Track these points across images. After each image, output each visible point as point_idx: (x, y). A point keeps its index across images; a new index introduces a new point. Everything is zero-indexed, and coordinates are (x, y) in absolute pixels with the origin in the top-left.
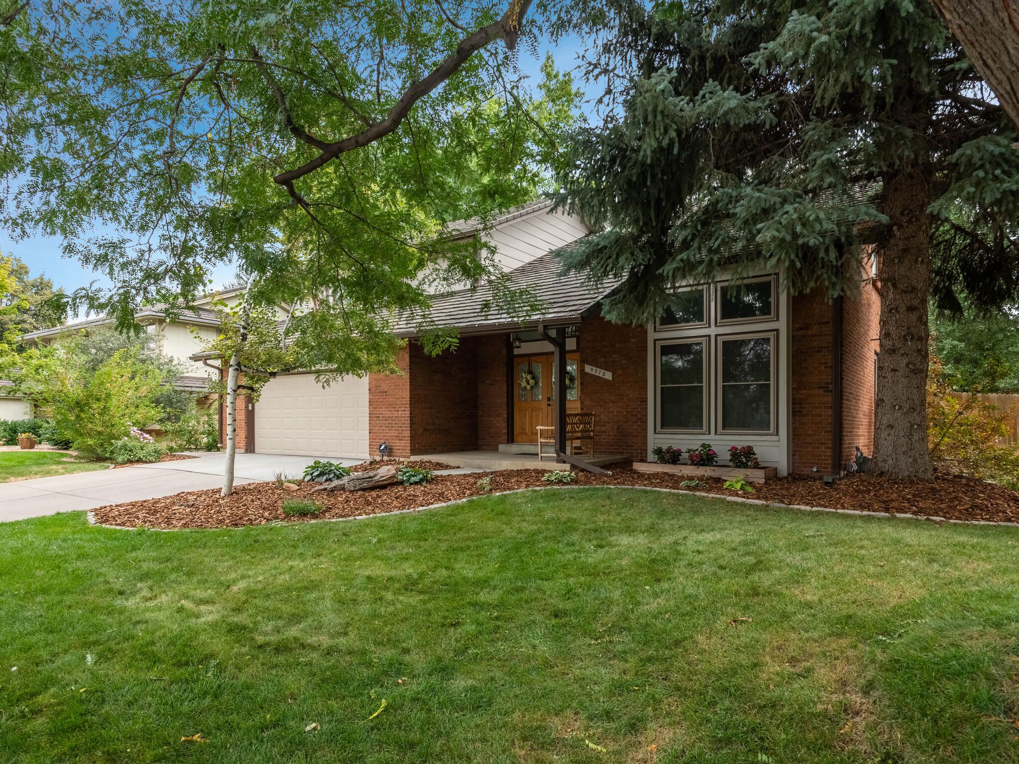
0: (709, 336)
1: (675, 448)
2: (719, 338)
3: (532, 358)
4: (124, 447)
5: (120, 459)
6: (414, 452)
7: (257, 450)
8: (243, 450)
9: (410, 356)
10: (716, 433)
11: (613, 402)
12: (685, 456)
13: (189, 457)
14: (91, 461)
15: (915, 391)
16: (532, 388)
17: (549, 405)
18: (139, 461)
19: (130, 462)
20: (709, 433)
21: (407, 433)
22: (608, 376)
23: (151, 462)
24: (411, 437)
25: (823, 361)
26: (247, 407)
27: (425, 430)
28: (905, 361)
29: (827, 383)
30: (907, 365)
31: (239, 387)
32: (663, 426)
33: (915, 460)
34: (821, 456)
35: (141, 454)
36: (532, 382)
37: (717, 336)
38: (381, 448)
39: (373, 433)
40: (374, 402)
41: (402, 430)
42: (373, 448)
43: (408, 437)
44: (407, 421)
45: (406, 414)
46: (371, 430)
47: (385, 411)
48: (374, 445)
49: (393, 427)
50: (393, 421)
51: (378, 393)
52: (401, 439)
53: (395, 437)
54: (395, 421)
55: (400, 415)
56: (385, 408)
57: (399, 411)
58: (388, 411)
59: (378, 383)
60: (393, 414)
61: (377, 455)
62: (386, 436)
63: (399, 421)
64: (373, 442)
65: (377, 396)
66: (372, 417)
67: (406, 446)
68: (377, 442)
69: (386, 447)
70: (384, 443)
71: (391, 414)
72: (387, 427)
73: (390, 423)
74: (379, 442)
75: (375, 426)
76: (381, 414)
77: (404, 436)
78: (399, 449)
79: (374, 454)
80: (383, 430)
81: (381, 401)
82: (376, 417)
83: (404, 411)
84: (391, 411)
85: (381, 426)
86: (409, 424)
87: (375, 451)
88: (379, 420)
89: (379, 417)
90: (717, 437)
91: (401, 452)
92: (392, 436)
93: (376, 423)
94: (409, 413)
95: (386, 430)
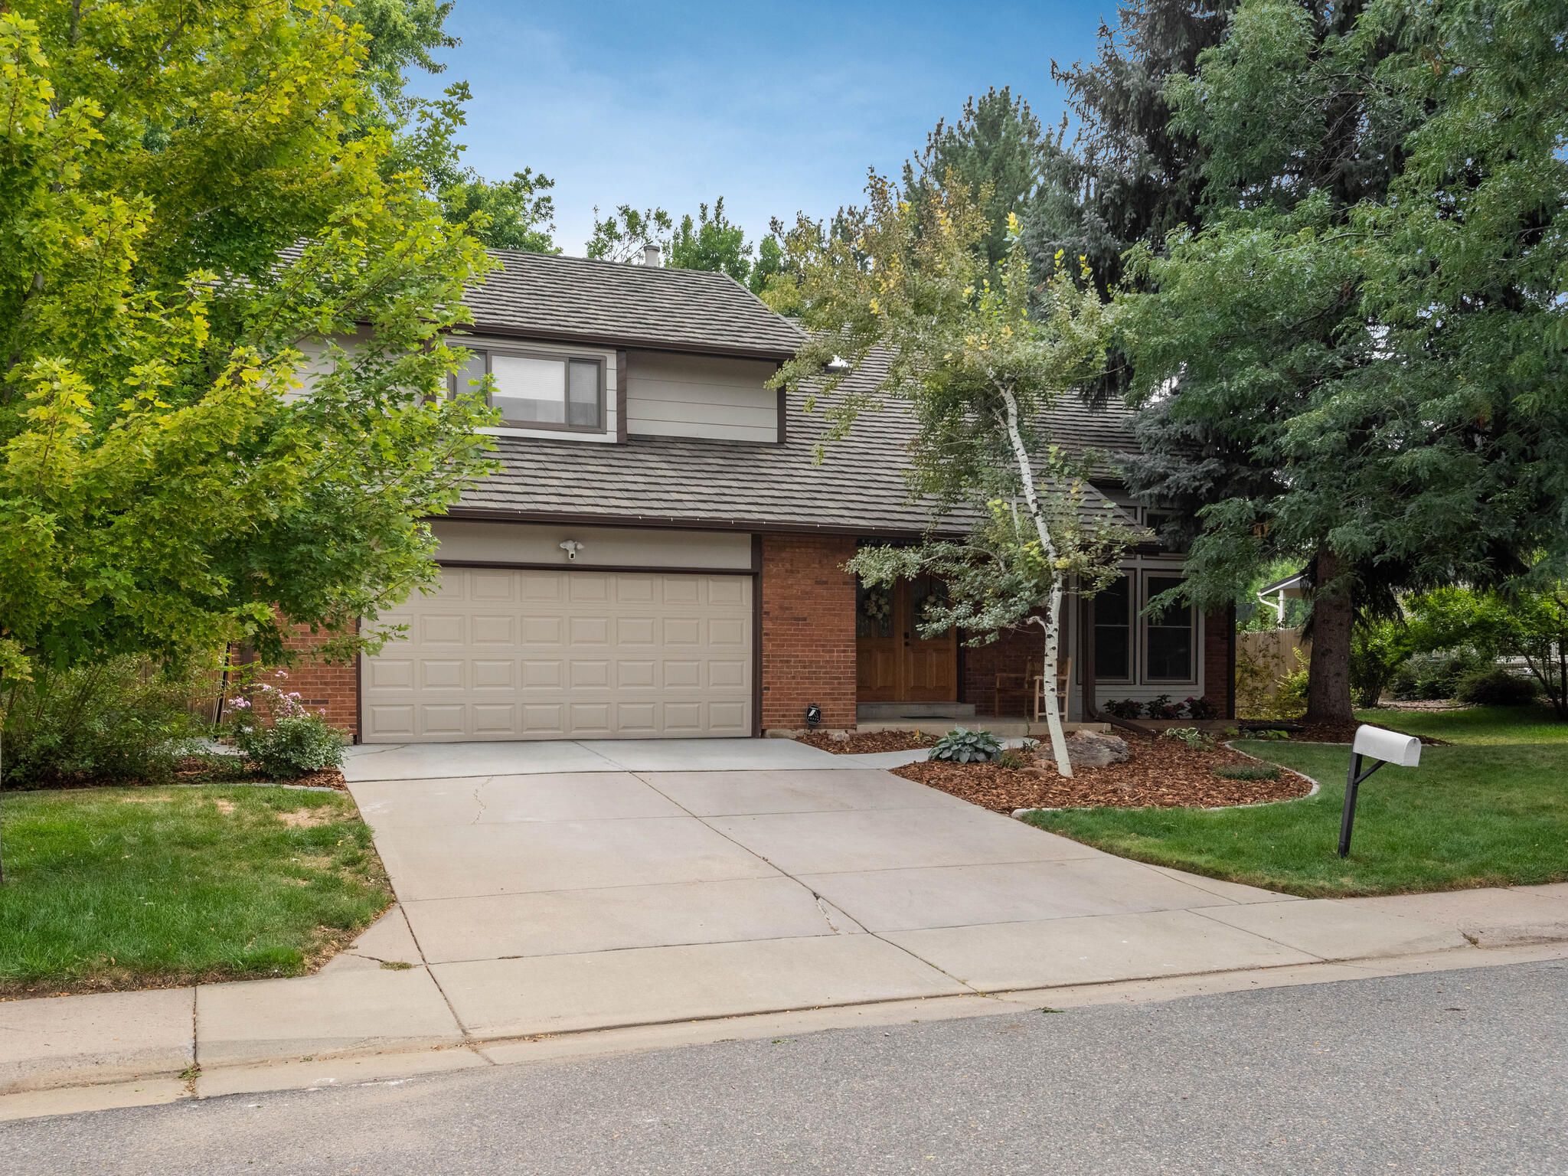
0: (1135, 569)
1: (1133, 701)
2: (1145, 573)
7: (364, 737)
8: (350, 737)
10: (1142, 683)
12: (1145, 710)
17: (906, 644)
21: (851, 688)
37: (1143, 570)
38: (811, 714)
39: (774, 689)
40: (777, 635)
41: (839, 683)
42: (774, 716)
43: (852, 694)
44: (850, 667)
45: (848, 657)
46: (769, 683)
47: (803, 651)
48: (776, 710)
49: (820, 678)
50: (821, 667)
51: (785, 619)
52: (836, 699)
53: (825, 694)
54: (825, 667)
55: (835, 659)
56: (802, 646)
57: (833, 651)
58: (810, 651)
59: (786, 604)
60: (820, 656)
61: (785, 727)
62: (805, 694)
63: (833, 667)
64: (772, 705)
65: (783, 625)
66: (773, 661)
67: (849, 710)
68: (784, 705)
69: (818, 712)
70: (814, 706)
71: (816, 656)
72: (807, 678)
73: (815, 672)
74: (788, 705)
75: (779, 678)
76: (793, 656)
77: (844, 694)
78: (833, 715)
79: (775, 727)
80: (798, 683)
81: (792, 635)
82: (781, 661)
83: (844, 651)
84: (815, 651)
85: (794, 678)
86: (852, 673)
87: (779, 721)
88: (788, 667)
89: (788, 661)
90: (1145, 688)
91: (838, 721)
92: (819, 694)
93: (781, 672)
94: (852, 655)
95: (804, 683)
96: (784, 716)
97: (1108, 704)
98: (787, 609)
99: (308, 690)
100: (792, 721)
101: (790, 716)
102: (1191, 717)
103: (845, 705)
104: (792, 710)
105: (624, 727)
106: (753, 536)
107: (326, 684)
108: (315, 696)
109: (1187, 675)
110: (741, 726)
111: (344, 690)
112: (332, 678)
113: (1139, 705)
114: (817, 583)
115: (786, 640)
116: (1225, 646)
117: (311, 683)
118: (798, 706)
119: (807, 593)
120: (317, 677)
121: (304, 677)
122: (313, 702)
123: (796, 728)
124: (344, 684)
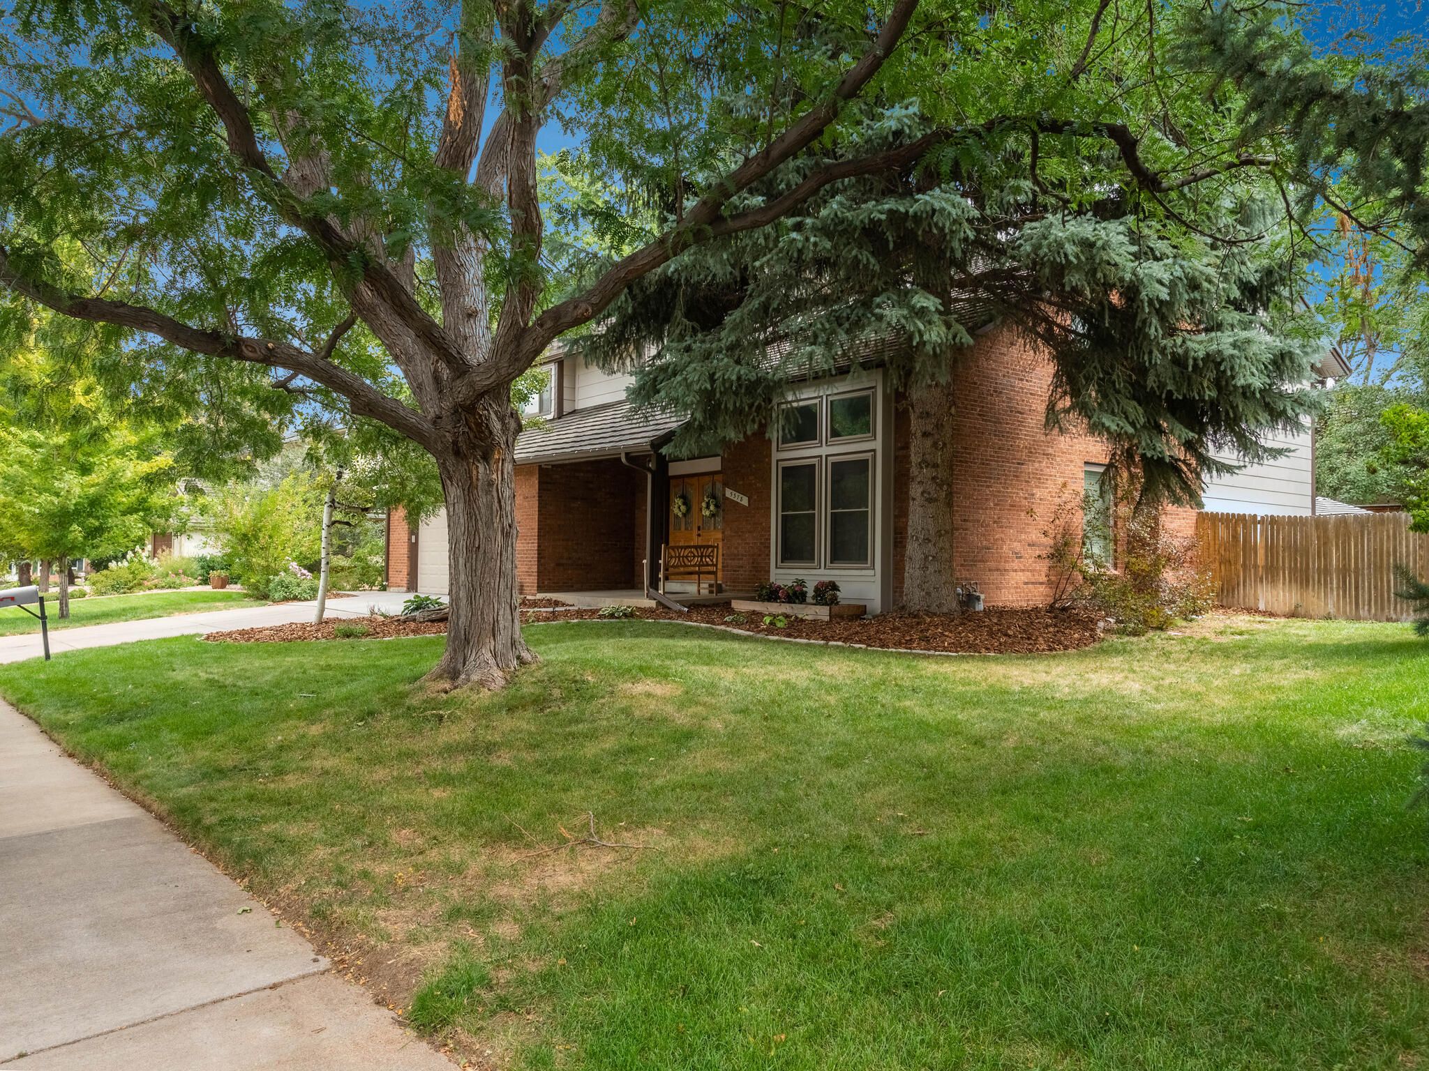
0: (821, 457)
2: (829, 459)
3: (686, 480)
4: (281, 583)
5: (277, 596)
6: (541, 588)
7: (419, 589)
8: (405, 589)
9: (540, 483)
11: (749, 532)
13: (348, 596)
14: (258, 598)
15: (930, 521)
16: (684, 515)
17: (699, 535)
18: (295, 598)
19: (286, 599)
20: (820, 567)
21: (535, 569)
22: (745, 501)
23: (306, 600)
24: (539, 572)
26: (410, 539)
27: (558, 565)
28: (920, 490)
30: (922, 493)
31: (334, 523)
32: (784, 559)
33: (928, 594)
35: (297, 591)
36: (683, 508)
37: (827, 456)
41: (531, 565)
52: (530, 575)
67: (534, 582)
77: (532, 571)
90: (826, 572)
103: (533, 579)
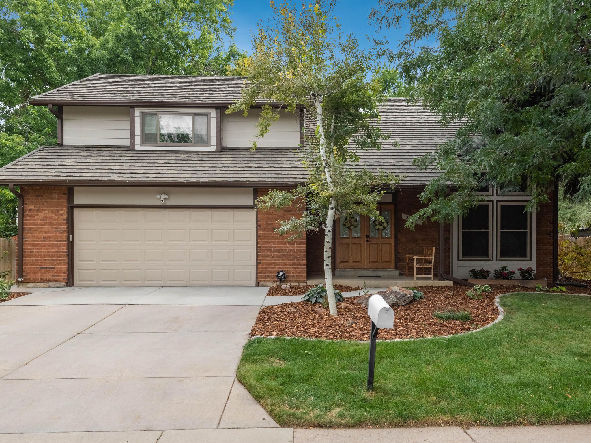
0: (493, 201)
1: (485, 269)
2: (498, 203)
7: (75, 283)
8: (64, 284)
10: (497, 260)
11: (422, 240)
12: (492, 274)
17: (367, 241)
20: (493, 260)
21: (304, 263)
25: (548, 220)
26: (68, 238)
29: (550, 232)
32: (464, 255)
34: (547, 272)
37: (497, 201)
38: (280, 275)
39: (263, 263)
40: (265, 236)
41: (297, 260)
42: (263, 276)
43: (304, 265)
44: (303, 252)
45: (302, 247)
46: (260, 260)
47: (278, 244)
48: (264, 273)
49: (287, 258)
50: (288, 252)
51: (269, 229)
52: (296, 268)
53: (289, 265)
54: (290, 252)
55: (295, 248)
56: (278, 242)
57: (294, 244)
58: (282, 244)
59: (269, 221)
60: (287, 247)
61: (269, 281)
62: (279, 265)
63: (294, 252)
64: (262, 271)
65: (268, 232)
66: (262, 250)
67: (302, 273)
68: (268, 271)
69: (284, 274)
70: (282, 271)
71: (285, 247)
72: (280, 258)
73: (284, 255)
74: (270, 271)
75: (266, 257)
76: (273, 247)
77: (300, 265)
78: (294, 276)
79: (264, 281)
80: (275, 260)
81: (273, 236)
82: (267, 250)
83: (300, 244)
84: (285, 244)
85: (273, 257)
86: (304, 255)
87: (266, 279)
88: (270, 252)
89: (270, 249)
90: (497, 262)
91: (297, 279)
92: (286, 265)
93: (267, 255)
94: (304, 246)
95: (279, 260)
96: (268, 276)
97: (471, 271)
98: (270, 224)
99: (46, 263)
100: (272, 279)
101: (271, 276)
102: (521, 278)
103: (300, 271)
104: (272, 273)
105: (192, 281)
106: (254, 189)
107: (54, 260)
108: (49, 265)
109: (525, 256)
110: (250, 280)
111: (61, 263)
112: (56, 257)
113: (488, 272)
114: (286, 211)
115: (269, 239)
116: (552, 241)
117: (47, 260)
118: (275, 271)
119: (280, 216)
120: (50, 257)
121: (45, 257)
122: (48, 268)
123: (275, 282)
124: (61, 260)
